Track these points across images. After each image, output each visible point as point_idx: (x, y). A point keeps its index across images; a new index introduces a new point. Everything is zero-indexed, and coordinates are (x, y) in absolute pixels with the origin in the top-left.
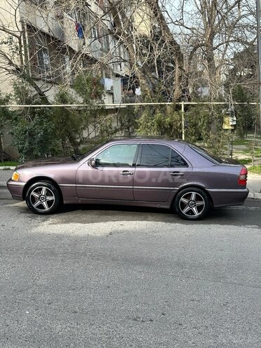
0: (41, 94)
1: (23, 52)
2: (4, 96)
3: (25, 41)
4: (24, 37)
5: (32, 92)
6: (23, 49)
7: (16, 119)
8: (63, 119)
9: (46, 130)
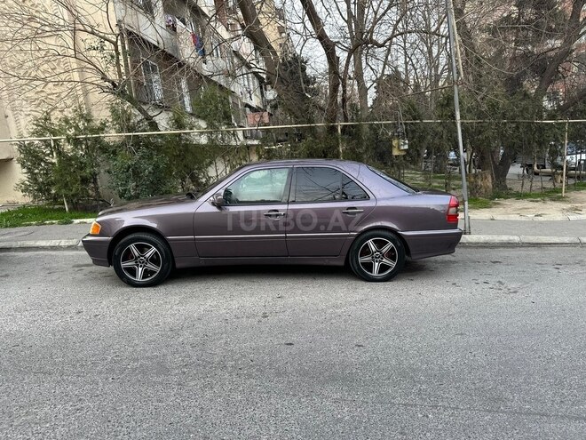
0: (148, 118)
1: (122, 62)
2: (98, 123)
3: (124, 48)
4: (123, 43)
5: (137, 116)
6: (121, 57)
7: (114, 153)
8: (180, 151)
9: (156, 167)
